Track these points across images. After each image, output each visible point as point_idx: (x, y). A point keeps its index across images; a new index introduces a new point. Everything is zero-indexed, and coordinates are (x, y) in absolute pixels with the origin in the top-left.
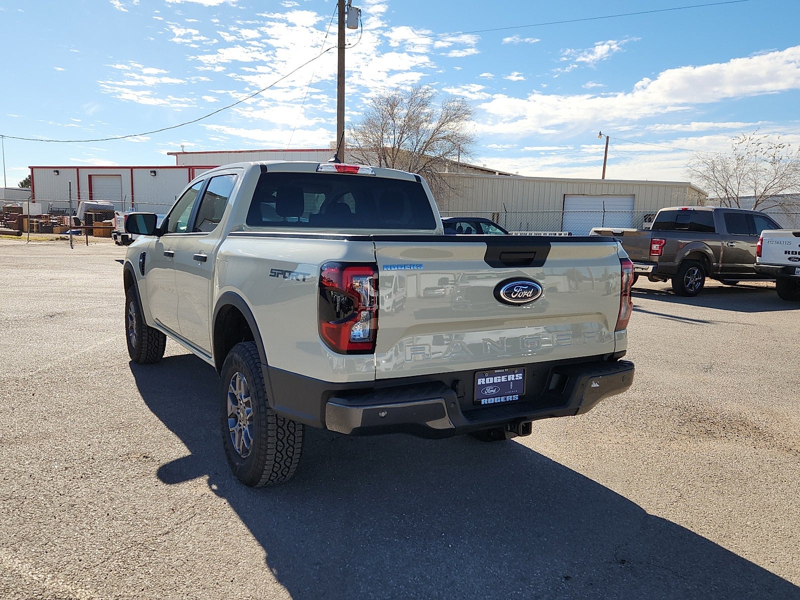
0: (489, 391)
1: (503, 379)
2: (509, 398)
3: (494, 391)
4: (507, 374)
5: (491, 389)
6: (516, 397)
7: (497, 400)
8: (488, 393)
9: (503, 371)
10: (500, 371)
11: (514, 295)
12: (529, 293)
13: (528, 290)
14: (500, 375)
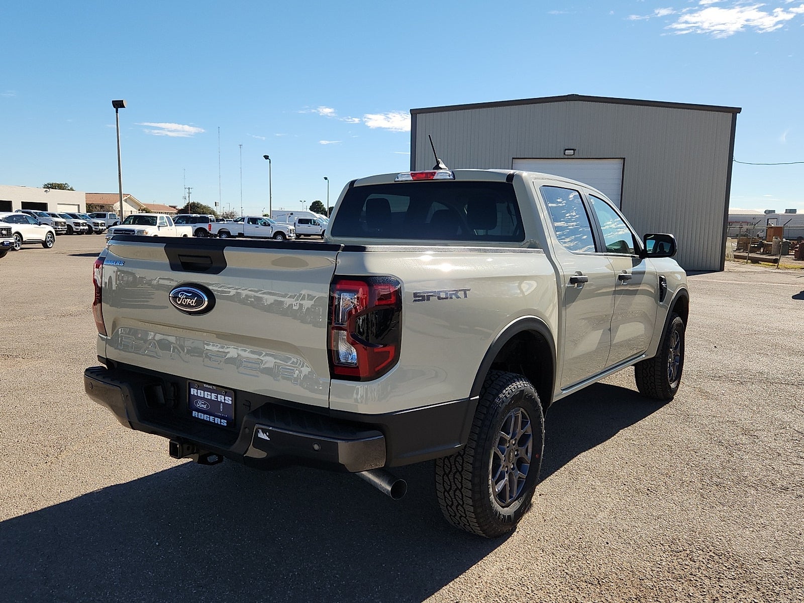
0: (201, 405)
1: (213, 396)
2: (218, 421)
3: (205, 407)
4: (218, 393)
5: (202, 404)
6: (224, 423)
7: (205, 417)
8: (199, 406)
9: (211, 387)
10: (209, 387)
11: (179, 301)
12: (193, 302)
13: (191, 298)
14: (211, 391)
